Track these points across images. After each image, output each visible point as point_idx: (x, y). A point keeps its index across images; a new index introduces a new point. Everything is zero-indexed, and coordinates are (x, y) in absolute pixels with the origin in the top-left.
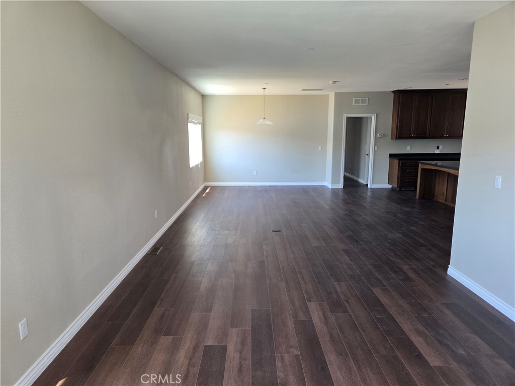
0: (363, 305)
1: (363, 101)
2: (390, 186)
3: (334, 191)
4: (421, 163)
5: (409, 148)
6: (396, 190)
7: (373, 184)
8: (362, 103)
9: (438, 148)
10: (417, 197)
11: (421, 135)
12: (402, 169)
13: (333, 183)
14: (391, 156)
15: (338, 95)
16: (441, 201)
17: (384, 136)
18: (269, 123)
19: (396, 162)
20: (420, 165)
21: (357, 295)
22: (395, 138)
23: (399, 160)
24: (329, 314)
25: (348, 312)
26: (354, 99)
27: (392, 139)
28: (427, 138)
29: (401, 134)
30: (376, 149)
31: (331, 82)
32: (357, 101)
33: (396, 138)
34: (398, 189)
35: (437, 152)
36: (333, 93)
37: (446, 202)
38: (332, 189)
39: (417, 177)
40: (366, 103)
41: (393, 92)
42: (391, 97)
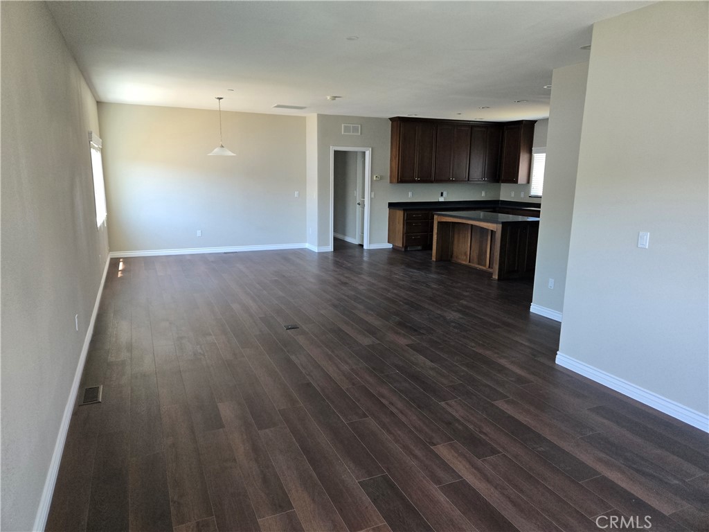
0: (508, 434)
1: (355, 129)
2: (390, 246)
3: (322, 256)
4: (437, 214)
5: (410, 194)
6: (401, 251)
7: (370, 243)
8: (353, 132)
9: (442, 195)
10: (434, 259)
11: (427, 178)
12: (408, 222)
13: (319, 245)
14: (391, 205)
15: (322, 119)
16: (464, 263)
17: (382, 178)
18: (230, 154)
19: (400, 214)
20: (435, 217)
21: (485, 419)
22: (395, 180)
23: (404, 210)
24: (479, 462)
25: (499, 452)
26: (343, 125)
27: (391, 182)
28: (431, 182)
29: (403, 176)
30: (373, 196)
31: (329, 98)
32: (347, 129)
33: (398, 183)
34: (403, 250)
35: (441, 199)
36: (315, 116)
37: (470, 264)
38: (319, 253)
39: (432, 232)
40: (358, 132)
41: (392, 119)
42: (388, 126)
